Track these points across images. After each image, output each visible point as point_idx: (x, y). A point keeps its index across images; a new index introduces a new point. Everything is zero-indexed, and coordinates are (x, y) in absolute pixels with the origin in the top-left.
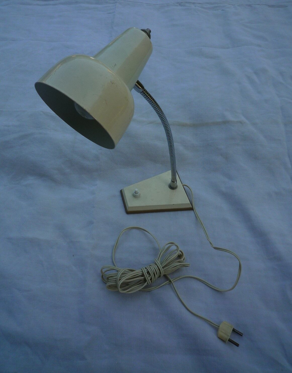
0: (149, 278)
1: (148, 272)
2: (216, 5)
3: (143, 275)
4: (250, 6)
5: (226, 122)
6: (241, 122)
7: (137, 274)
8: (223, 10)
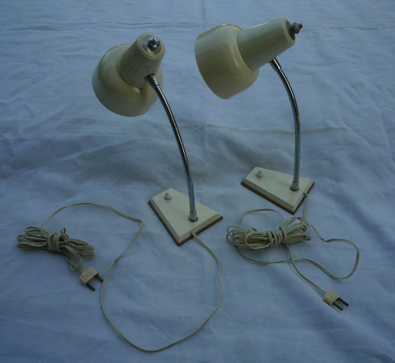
0: (273, 240)
1: (273, 235)
2: (306, 28)
3: (267, 236)
4: (340, 28)
5: (328, 129)
6: (343, 129)
7: (264, 234)
8: (314, 32)
